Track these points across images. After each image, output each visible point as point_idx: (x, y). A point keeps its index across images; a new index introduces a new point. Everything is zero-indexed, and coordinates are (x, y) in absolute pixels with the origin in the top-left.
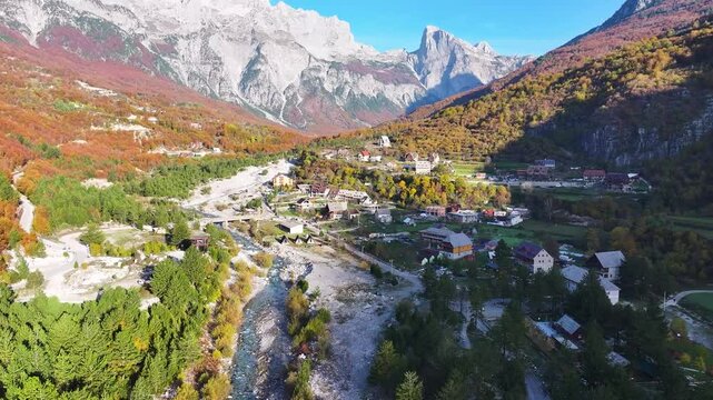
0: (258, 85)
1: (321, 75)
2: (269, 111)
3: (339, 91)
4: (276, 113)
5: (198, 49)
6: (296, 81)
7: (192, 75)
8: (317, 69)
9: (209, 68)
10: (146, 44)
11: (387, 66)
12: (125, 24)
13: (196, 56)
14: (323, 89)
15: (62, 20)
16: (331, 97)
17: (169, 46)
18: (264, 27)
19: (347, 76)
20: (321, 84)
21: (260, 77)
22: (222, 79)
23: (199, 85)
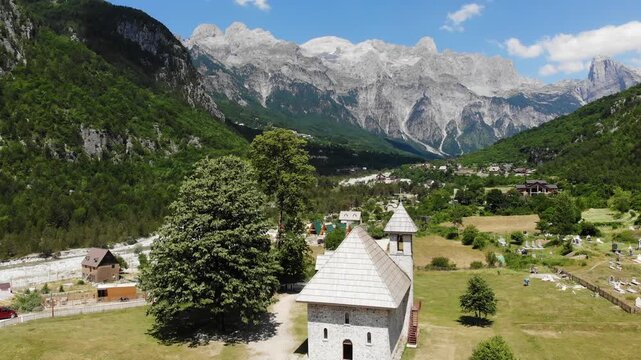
0: (421, 123)
1: (481, 110)
2: (430, 144)
3: (499, 124)
4: (436, 145)
5: (373, 97)
6: (458, 118)
7: (368, 119)
8: (479, 106)
9: (381, 112)
10: (334, 98)
11: (551, 96)
12: (321, 85)
13: (372, 103)
14: (483, 122)
15: (281, 87)
16: (489, 129)
17: (352, 98)
18: (429, 73)
19: (507, 109)
20: (481, 118)
21: (423, 115)
22: (391, 120)
23: (373, 126)
